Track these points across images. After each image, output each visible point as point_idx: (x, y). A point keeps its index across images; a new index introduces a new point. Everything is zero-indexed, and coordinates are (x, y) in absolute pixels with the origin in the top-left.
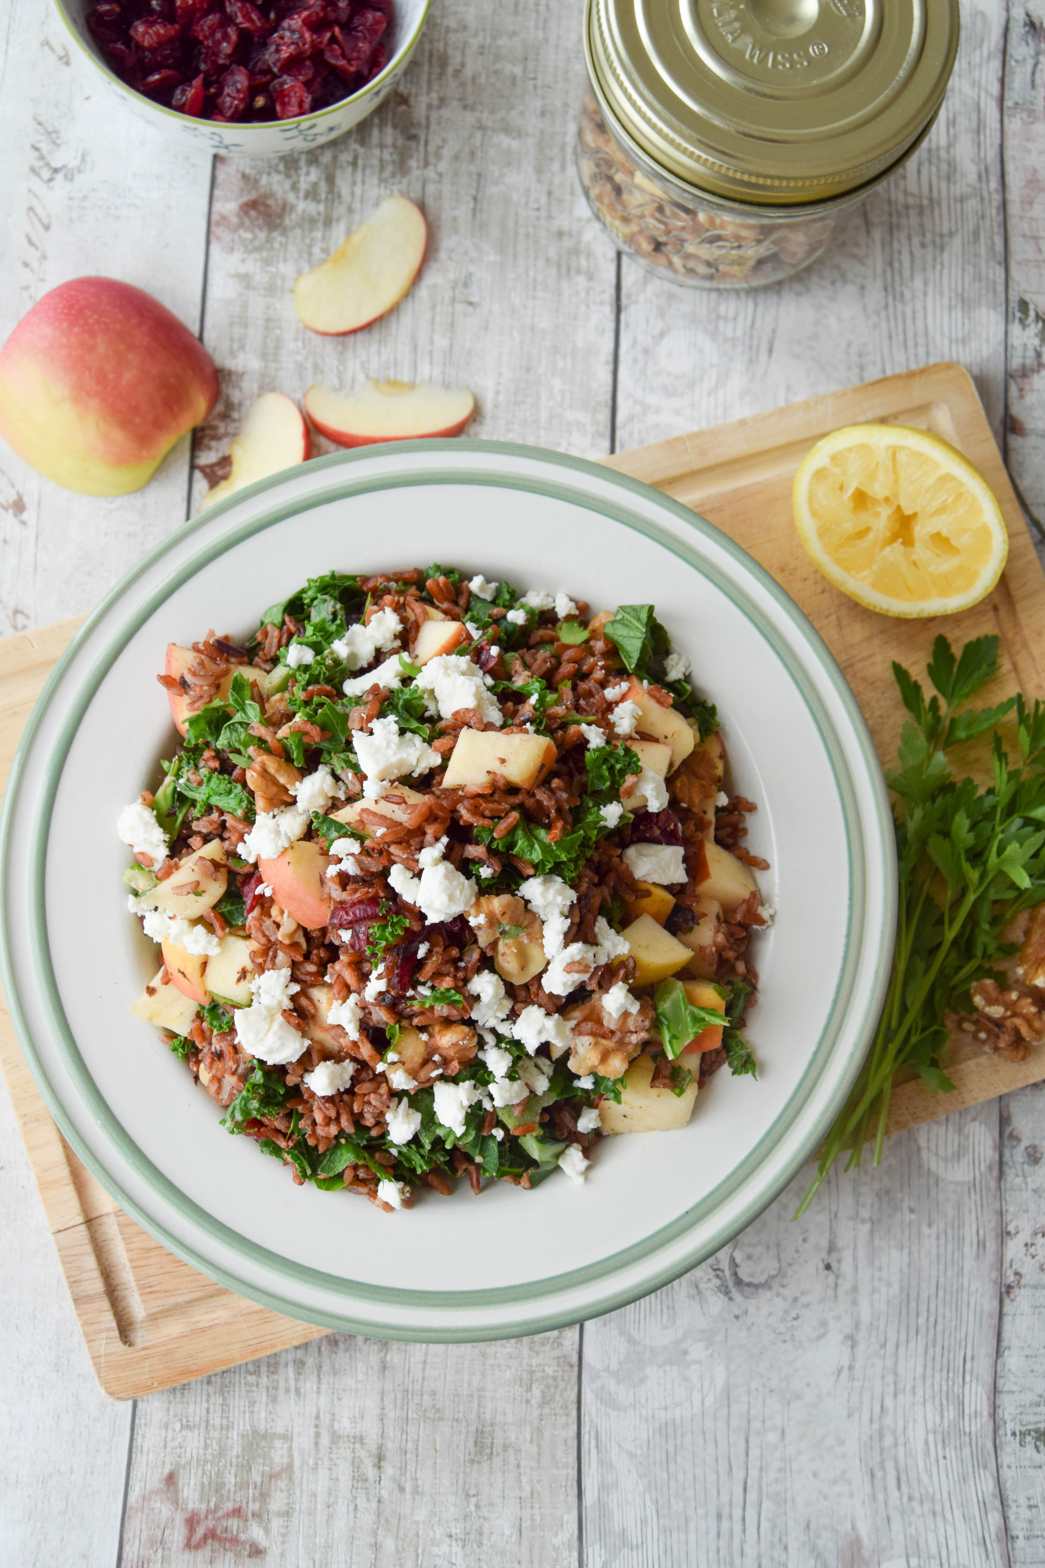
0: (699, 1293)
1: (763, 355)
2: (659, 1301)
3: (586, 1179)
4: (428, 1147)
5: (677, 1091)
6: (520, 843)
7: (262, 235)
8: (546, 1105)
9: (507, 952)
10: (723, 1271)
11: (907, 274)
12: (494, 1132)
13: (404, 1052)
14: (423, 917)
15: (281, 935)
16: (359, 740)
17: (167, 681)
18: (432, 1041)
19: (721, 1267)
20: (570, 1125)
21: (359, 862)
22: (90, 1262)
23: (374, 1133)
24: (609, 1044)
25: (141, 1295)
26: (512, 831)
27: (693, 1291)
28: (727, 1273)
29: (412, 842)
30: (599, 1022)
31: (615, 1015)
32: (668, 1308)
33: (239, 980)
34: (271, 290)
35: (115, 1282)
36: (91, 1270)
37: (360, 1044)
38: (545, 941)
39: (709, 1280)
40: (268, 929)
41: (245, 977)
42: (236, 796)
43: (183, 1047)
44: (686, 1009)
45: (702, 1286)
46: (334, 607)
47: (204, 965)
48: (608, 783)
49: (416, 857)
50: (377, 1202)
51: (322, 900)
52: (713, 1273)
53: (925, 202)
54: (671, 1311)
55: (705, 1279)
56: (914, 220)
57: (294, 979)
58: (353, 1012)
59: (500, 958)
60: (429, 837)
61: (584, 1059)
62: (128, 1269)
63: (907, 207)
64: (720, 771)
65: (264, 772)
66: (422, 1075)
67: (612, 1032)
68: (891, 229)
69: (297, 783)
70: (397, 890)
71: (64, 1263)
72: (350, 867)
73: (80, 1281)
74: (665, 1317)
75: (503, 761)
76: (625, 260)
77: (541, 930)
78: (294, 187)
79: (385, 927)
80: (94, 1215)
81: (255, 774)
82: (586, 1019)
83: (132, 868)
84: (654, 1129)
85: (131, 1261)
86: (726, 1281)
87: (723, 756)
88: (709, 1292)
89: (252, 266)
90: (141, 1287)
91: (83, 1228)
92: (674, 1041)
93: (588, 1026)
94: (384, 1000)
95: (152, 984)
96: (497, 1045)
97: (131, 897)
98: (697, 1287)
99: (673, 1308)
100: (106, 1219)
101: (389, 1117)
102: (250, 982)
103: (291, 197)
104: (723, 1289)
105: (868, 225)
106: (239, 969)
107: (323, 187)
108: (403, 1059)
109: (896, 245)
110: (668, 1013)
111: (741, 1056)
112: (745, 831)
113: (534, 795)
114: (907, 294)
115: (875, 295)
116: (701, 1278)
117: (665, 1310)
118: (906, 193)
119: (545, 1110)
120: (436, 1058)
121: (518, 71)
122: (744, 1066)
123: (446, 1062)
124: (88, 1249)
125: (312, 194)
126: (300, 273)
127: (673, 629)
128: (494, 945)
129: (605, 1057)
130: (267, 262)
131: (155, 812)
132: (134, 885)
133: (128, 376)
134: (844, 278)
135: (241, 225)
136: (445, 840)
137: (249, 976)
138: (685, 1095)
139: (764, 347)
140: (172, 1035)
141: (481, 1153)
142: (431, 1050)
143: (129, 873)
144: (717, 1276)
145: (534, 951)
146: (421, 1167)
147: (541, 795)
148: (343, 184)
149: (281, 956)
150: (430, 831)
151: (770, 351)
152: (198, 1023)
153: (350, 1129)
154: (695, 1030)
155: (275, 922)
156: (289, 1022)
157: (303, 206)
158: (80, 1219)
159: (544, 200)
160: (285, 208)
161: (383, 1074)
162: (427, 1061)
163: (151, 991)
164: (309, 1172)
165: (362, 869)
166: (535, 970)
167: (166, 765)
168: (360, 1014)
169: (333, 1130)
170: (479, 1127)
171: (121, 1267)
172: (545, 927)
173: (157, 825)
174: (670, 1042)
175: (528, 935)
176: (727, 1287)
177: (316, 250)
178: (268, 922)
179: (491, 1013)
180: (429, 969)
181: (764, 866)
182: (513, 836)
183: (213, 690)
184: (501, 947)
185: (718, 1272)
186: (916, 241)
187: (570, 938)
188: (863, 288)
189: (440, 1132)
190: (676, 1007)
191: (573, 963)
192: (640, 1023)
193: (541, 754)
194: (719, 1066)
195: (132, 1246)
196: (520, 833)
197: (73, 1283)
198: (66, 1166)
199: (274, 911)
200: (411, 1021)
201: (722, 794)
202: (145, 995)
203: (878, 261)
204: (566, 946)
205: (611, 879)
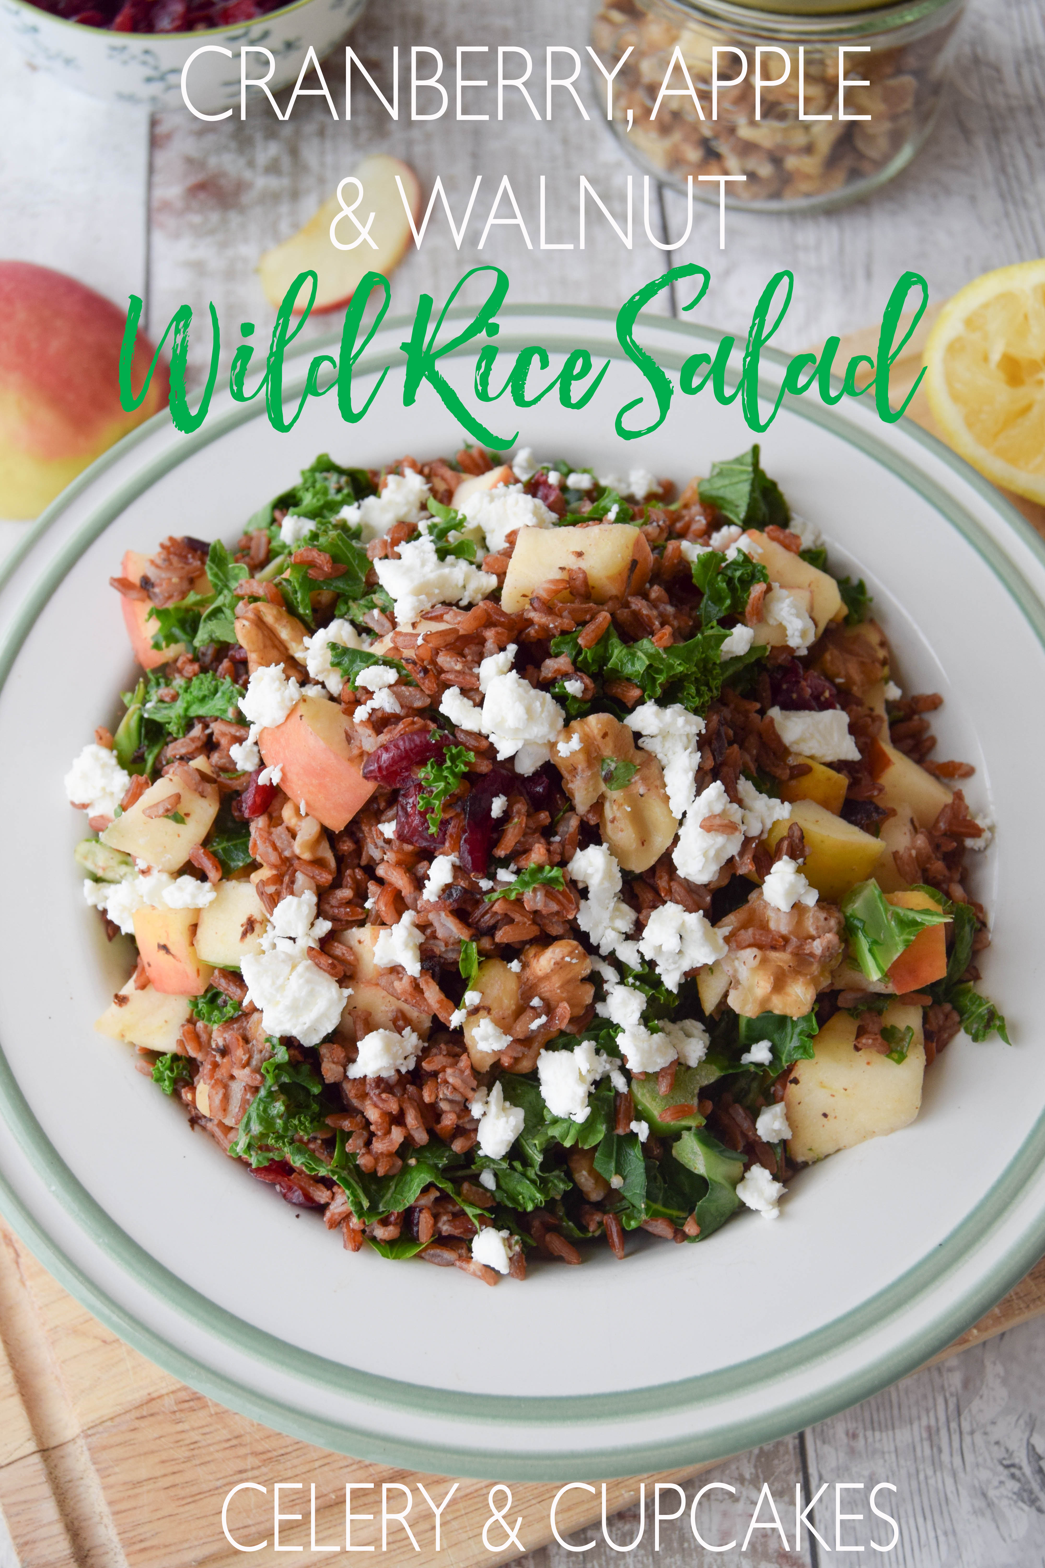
0: (990, 1505)
1: (861, 283)
2: (929, 1523)
3: (781, 1215)
4: (538, 1158)
5: (896, 1056)
6: (616, 652)
7: (215, 217)
8: (705, 1082)
9: (618, 814)
10: (1020, 1468)
11: (1025, 177)
12: (634, 1126)
13: (488, 991)
14: (492, 751)
15: (299, 848)
16: (385, 571)
17: (123, 584)
18: (528, 972)
19: (1016, 1461)
20: (746, 1125)
21: (398, 696)
22: (49, 1511)
23: (458, 1146)
24: (781, 958)
25: (128, 1555)
26: (603, 640)
27: (980, 1503)
28: (1027, 1470)
29: (467, 651)
30: (764, 927)
31: (784, 906)
32: (946, 1534)
33: (244, 934)
34: (230, 274)
35: (87, 1545)
36: (50, 1523)
37: (423, 986)
38: (669, 790)
39: (1002, 1483)
40: (280, 837)
41: (253, 930)
42: (224, 693)
43: (172, 1070)
44: (886, 910)
45: (992, 1493)
46: (338, 482)
47: (194, 928)
48: (728, 602)
49: (476, 670)
50: (472, 1267)
51: (351, 760)
52: (1006, 1472)
53: (1033, 102)
54: (951, 1538)
55: (996, 1483)
56: (1022, 120)
57: (320, 913)
58: (410, 934)
59: (609, 826)
60: (490, 645)
61: (750, 989)
62: (108, 1520)
63: (1011, 110)
64: (881, 654)
65: (259, 622)
66: (519, 1030)
67: (786, 940)
68: (996, 134)
69: (306, 639)
70: (454, 720)
71: (8, 1516)
72: (383, 701)
73: (34, 1542)
74: (943, 1547)
75: (580, 554)
76: (669, 195)
77: (662, 777)
78: (251, 164)
79: (440, 762)
80: (53, 1443)
81: (247, 623)
82: (744, 926)
83: (88, 840)
84: (873, 1134)
85: (110, 1503)
86: (1029, 1482)
87: (883, 644)
88: (1004, 1503)
89: (205, 251)
90: (128, 1543)
91: (36, 1458)
92: (875, 948)
93: (747, 935)
94: (451, 895)
95: (123, 992)
96: (622, 982)
97: (89, 883)
98: (984, 1495)
99: (954, 1532)
100: (70, 1449)
101: (476, 1110)
102: (260, 936)
103: (248, 175)
104: (1025, 1495)
105: (966, 133)
106: (244, 920)
107: (286, 162)
108: (488, 1003)
109: (1006, 150)
110: (861, 914)
111: (981, 1017)
112: (933, 741)
113: (627, 605)
114: (1031, 199)
115: (990, 204)
116: (989, 1482)
117: (942, 1539)
118: (1007, 95)
119: (705, 1093)
120: (536, 1002)
121: (510, 23)
122: (988, 1026)
123: (549, 1009)
124: (45, 1490)
125: (273, 168)
126: (264, 252)
127: (789, 492)
128: (598, 806)
129: (779, 985)
130: (223, 245)
131: (115, 752)
132: (90, 866)
133: (56, 345)
134: (947, 191)
135: (187, 209)
136: (512, 648)
137: (257, 927)
138: (907, 1060)
139: (860, 273)
140: (152, 1055)
141: (619, 1171)
142: (527, 990)
143: (84, 847)
144: (1013, 1476)
145: (654, 811)
146: (532, 1200)
147: (638, 604)
148: (310, 154)
149: (300, 877)
150: (490, 634)
151: (869, 275)
152: (191, 1026)
153: (421, 1137)
154: (905, 937)
155: (288, 829)
156: (318, 965)
157: (262, 182)
158: (31, 1446)
159: (558, 149)
160: (241, 187)
161: (459, 1032)
162: (522, 1009)
163: (121, 1000)
164: (366, 1204)
165: (402, 706)
166: (660, 843)
167: (127, 698)
168: (420, 938)
169: (397, 1135)
170: (612, 1121)
171: (96, 1519)
172: (665, 772)
173: (118, 768)
174: (870, 951)
175: (644, 779)
176: (1031, 1492)
177: (284, 226)
178: (280, 829)
179: (606, 922)
180: (511, 837)
181: (968, 772)
182: (606, 649)
183: (185, 585)
184: (609, 811)
185: (1013, 1470)
186: (1030, 142)
187: (701, 781)
188: (973, 199)
189: (555, 1132)
190: (871, 907)
191: (713, 817)
192: (822, 922)
193: (631, 546)
194: (952, 1036)
195: (112, 1480)
196: (615, 640)
197: (23, 1545)
198: (8, 1368)
199: (287, 813)
200: (493, 936)
201: (891, 684)
202: (114, 1007)
203: (987, 168)
204: (698, 793)
205: (752, 740)
